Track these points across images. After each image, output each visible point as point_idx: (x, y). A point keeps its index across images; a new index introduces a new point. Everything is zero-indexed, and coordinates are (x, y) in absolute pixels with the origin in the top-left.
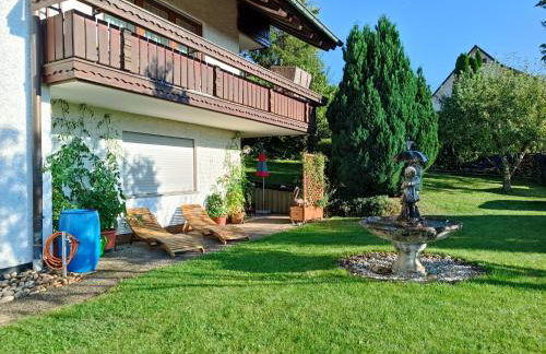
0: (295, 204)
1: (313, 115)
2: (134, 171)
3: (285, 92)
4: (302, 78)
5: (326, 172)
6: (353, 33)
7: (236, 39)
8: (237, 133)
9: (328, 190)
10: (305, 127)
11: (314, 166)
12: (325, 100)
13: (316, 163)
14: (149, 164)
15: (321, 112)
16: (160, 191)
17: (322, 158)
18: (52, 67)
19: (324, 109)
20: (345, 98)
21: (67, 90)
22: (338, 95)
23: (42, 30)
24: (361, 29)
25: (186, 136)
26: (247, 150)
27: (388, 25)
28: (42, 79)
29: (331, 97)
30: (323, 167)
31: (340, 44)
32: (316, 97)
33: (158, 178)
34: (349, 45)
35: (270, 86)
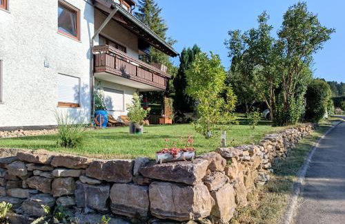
0: (162, 117)
1: (168, 83)
2: (106, 101)
3: (158, 74)
4: (164, 68)
5: (173, 105)
6: (183, 51)
7: (137, 52)
8: (138, 89)
9: (174, 112)
10: (165, 88)
11: (168, 103)
12: (172, 77)
13: (169, 102)
14: (110, 99)
15: (171, 82)
16: (113, 109)
17: (171, 100)
18: (97, 68)
19: (172, 81)
20: (180, 77)
21: (100, 74)
22: (178, 75)
23: (94, 57)
24: (187, 49)
25: (120, 89)
26: (142, 96)
27: (197, 48)
28: (94, 71)
29: (175, 75)
30: (172, 103)
31: (179, 55)
32: (169, 76)
33: (113, 104)
34: (182, 56)
35: (153, 72)
